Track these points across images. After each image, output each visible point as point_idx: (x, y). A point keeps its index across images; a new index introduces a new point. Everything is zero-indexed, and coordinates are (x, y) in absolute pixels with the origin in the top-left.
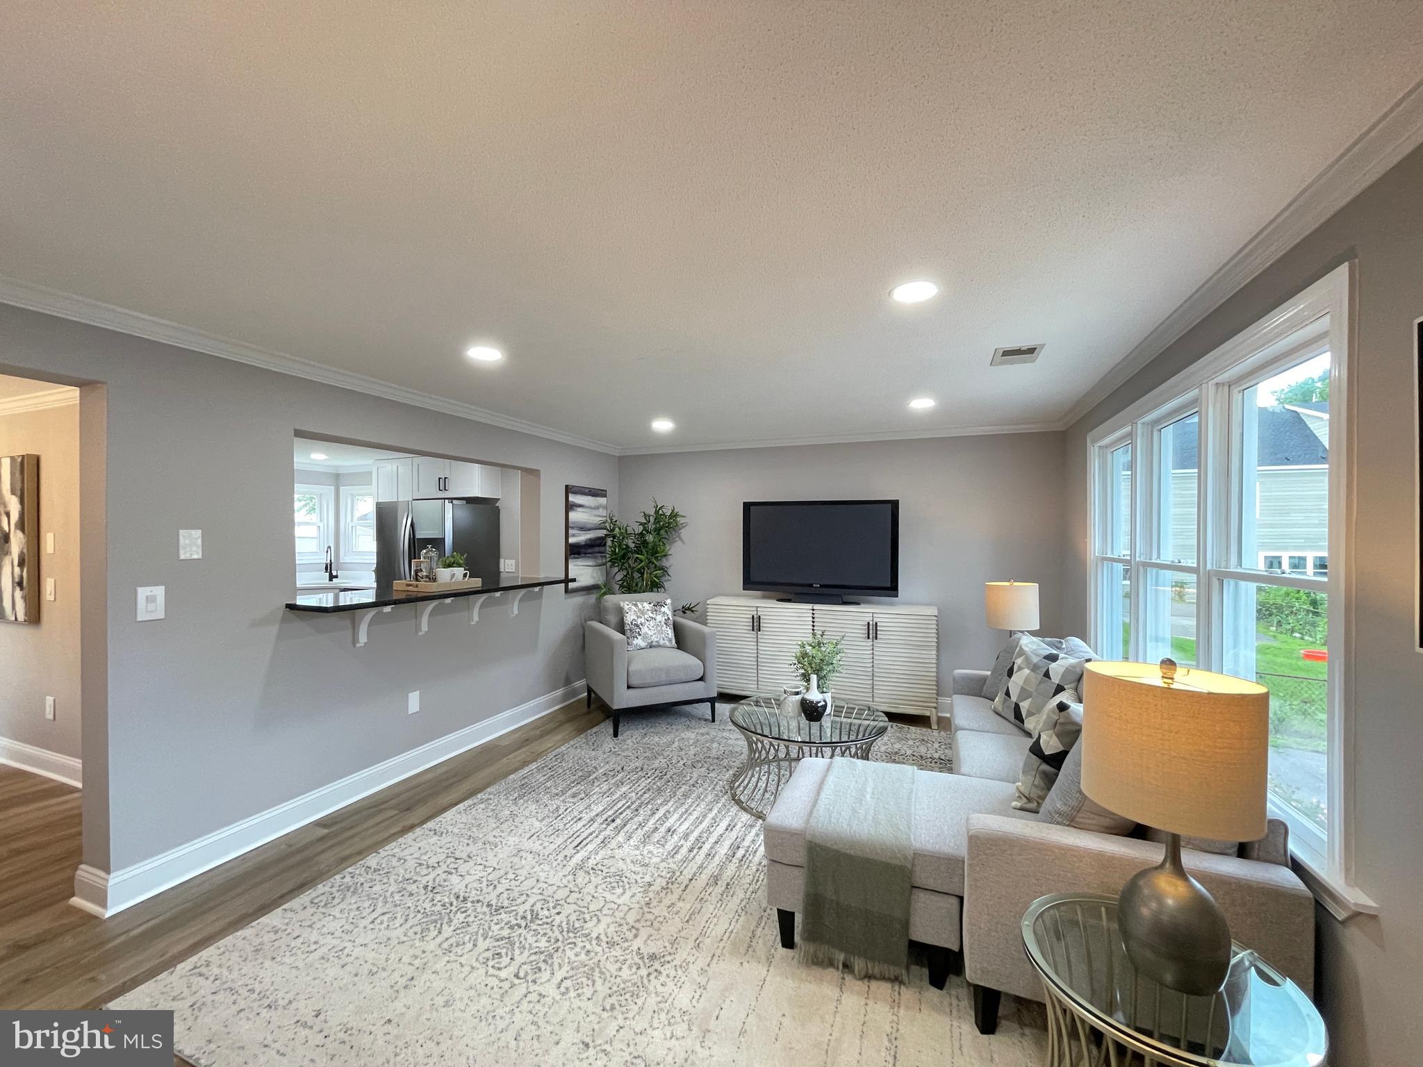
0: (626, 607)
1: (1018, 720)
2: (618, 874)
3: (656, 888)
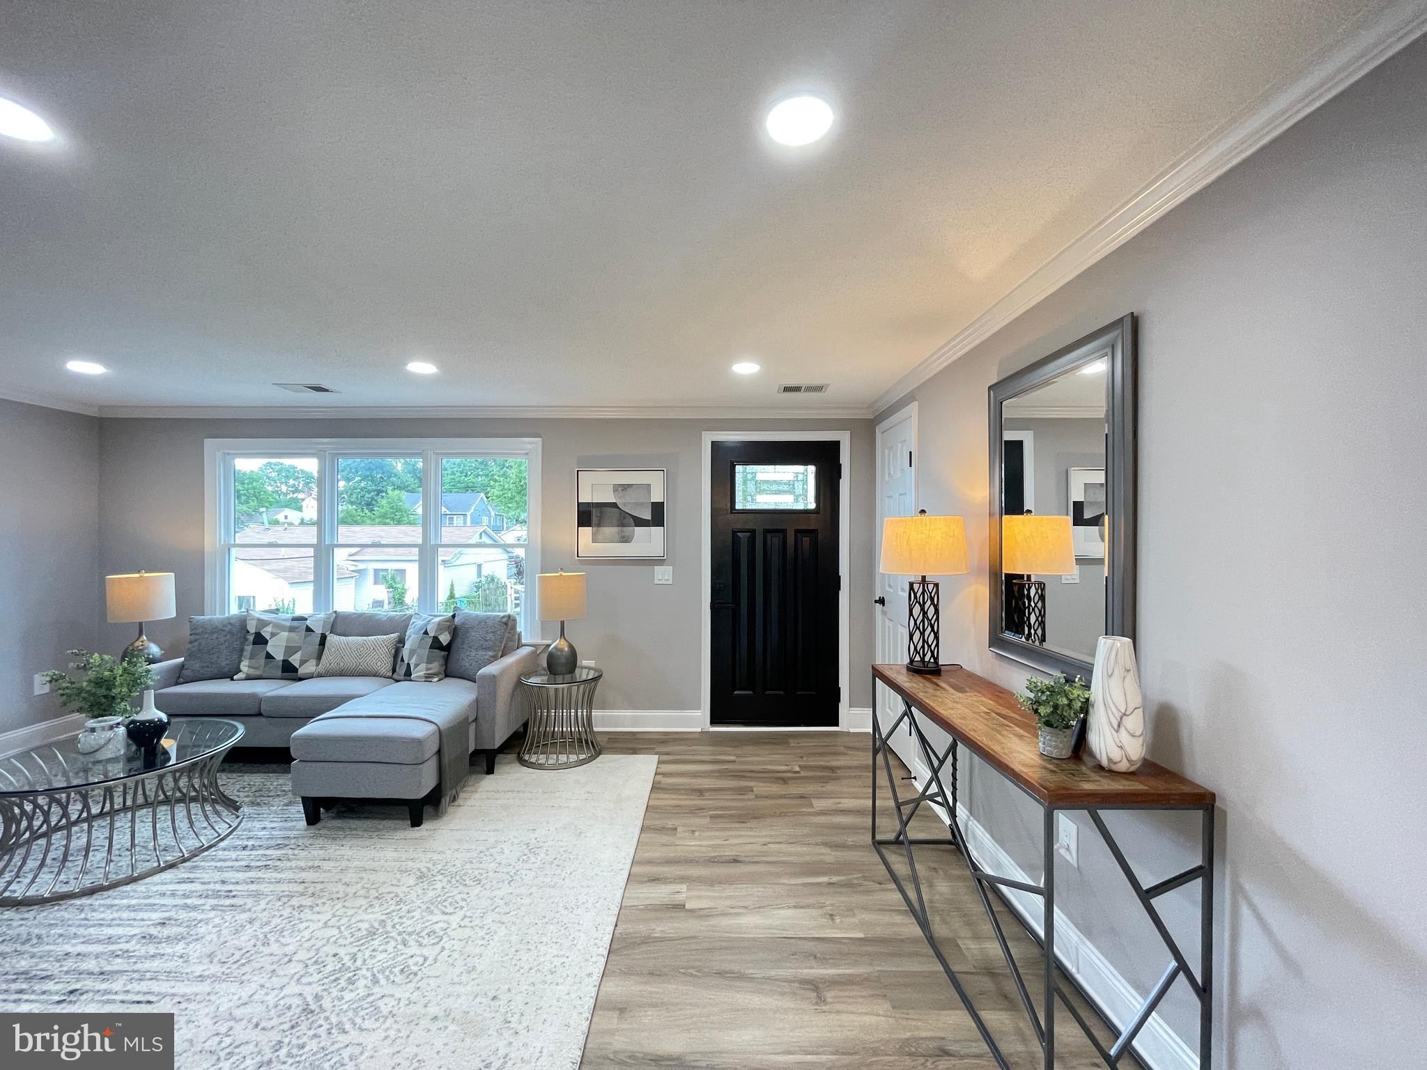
1: (289, 672)
2: (261, 936)
3: (308, 902)
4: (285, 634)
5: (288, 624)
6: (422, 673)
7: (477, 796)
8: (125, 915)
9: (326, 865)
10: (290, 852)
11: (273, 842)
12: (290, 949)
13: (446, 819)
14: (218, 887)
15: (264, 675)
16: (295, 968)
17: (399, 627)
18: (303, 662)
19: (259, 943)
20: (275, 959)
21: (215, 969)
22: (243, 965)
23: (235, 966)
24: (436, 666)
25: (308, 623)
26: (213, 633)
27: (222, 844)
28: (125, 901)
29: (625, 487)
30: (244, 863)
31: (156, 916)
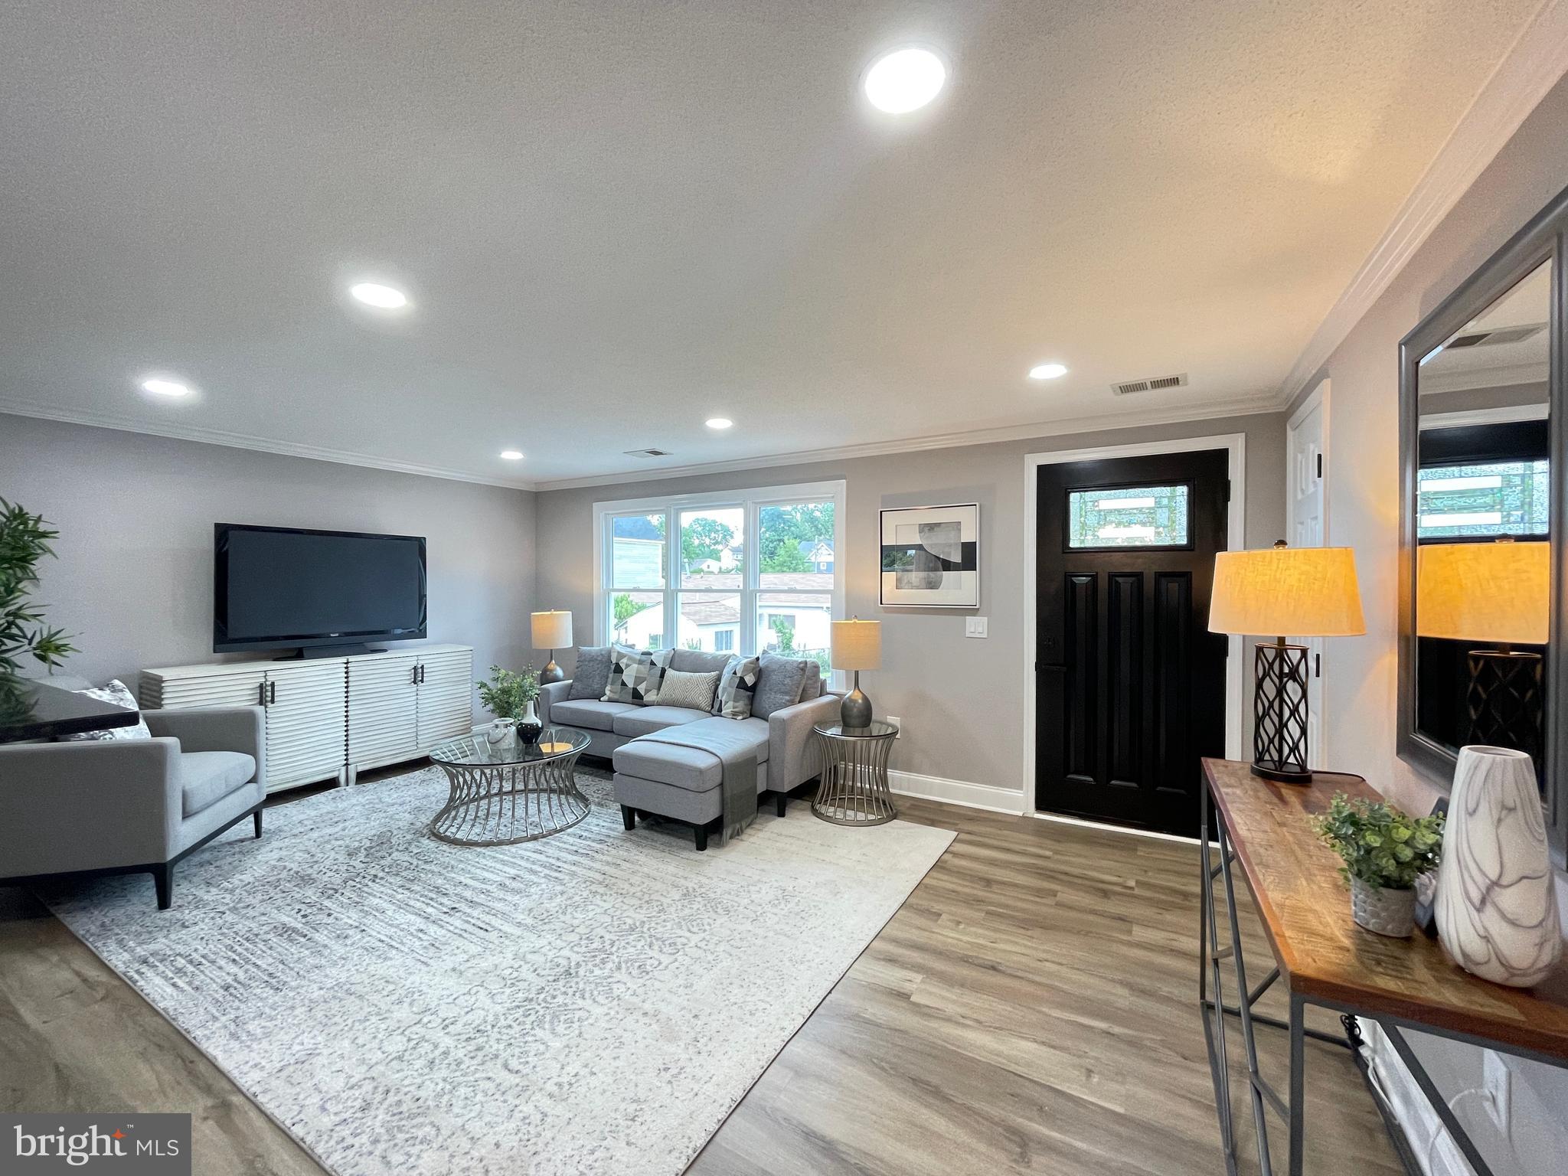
1: (637, 699)
2: (563, 907)
3: (601, 890)
4: (635, 666)
5: (638, 657)
6: (729, 711)
7: (761, 834)
8: (499, 866)
9: (625, 864)
10: (606, 848)
11: (599, 837)
12: (576, 922)
13: (726, 849)
14: (553, 861)
15: (620, 700)
16: (574, 937)
17: (717, 665)
18: (647, 691)
19: (560, 911)
20: (566, 926)
21: (529, 921)
22: (545, 923)
23: (540, 923)
24: (741, 705)
25: (653, 657)
26: (589, 661)
27: (569, 830)
28: (501, 856)
29: (932, 527)
30: (575, 848)
31: (513, 872)
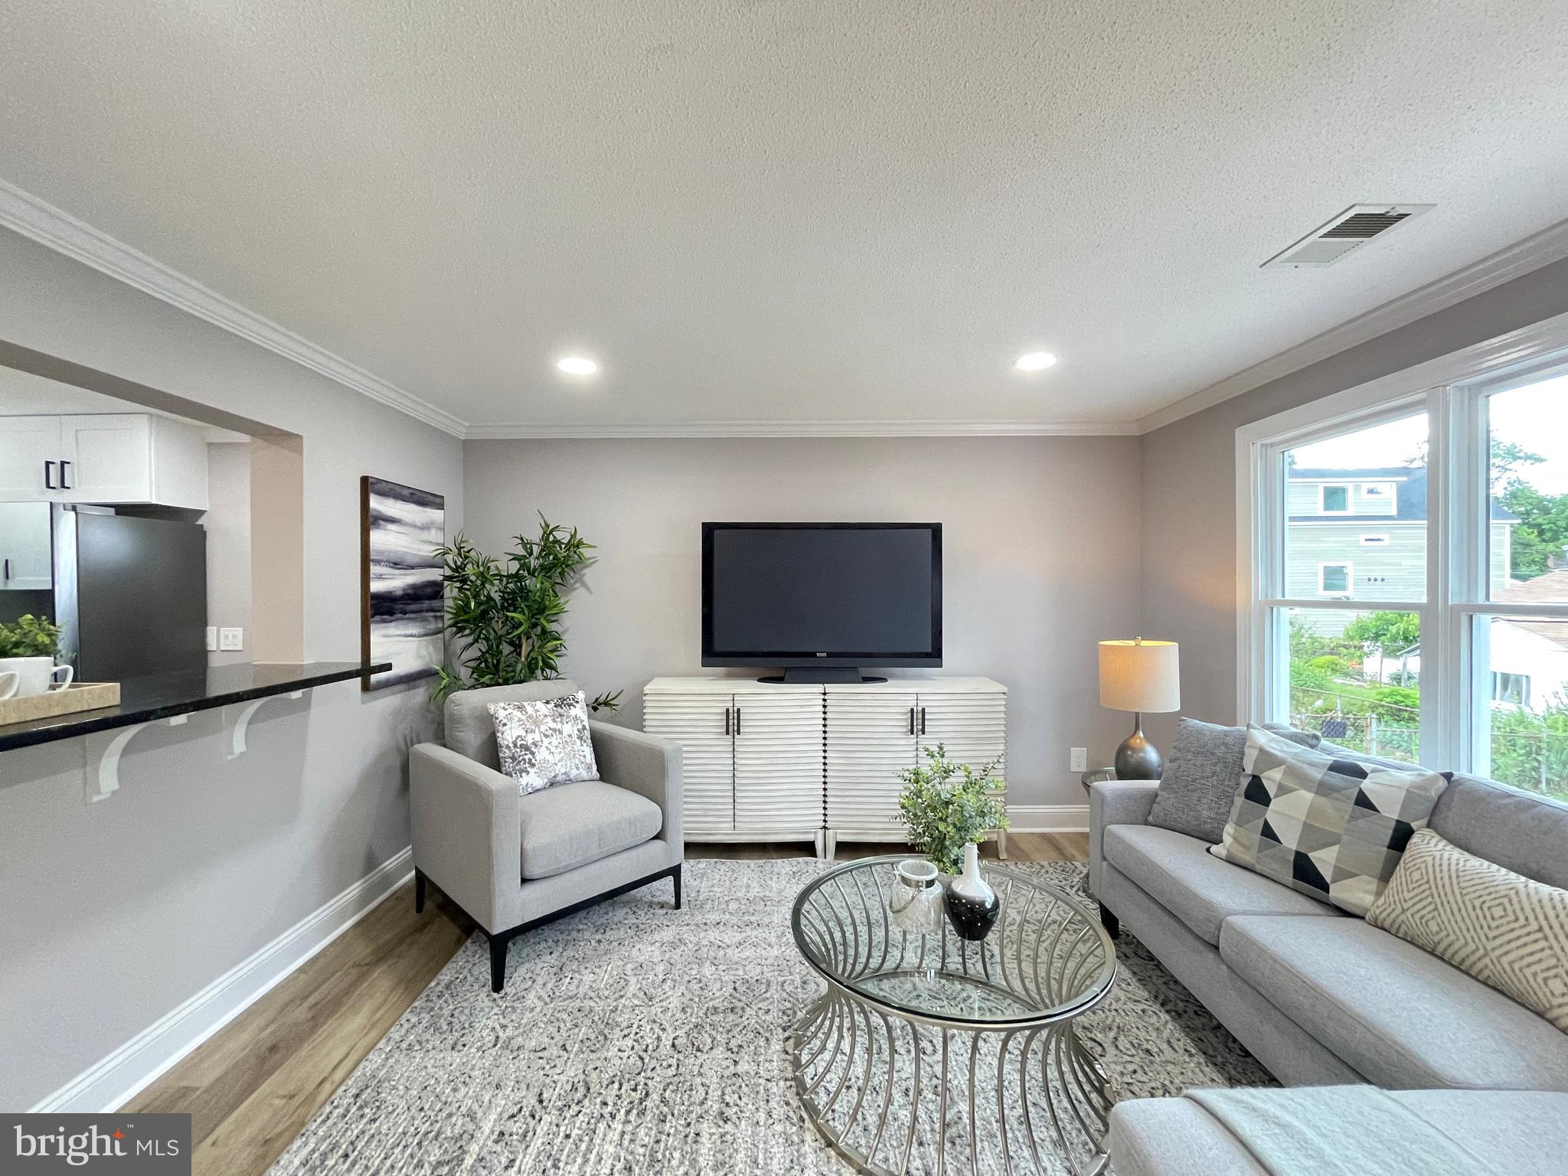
0: (502, 714)
1: (1309, 882)
4: (1307, 796)
5: (1318, 775)
15: (1258, 868)
18: (1342, 874)
25: (1366, 785)
